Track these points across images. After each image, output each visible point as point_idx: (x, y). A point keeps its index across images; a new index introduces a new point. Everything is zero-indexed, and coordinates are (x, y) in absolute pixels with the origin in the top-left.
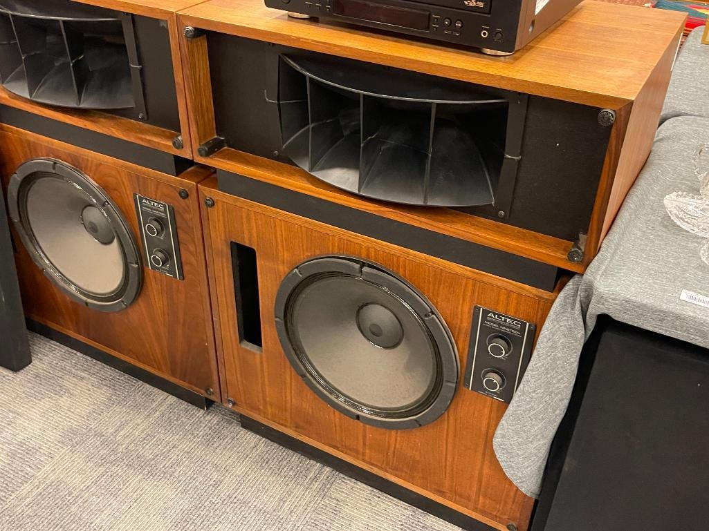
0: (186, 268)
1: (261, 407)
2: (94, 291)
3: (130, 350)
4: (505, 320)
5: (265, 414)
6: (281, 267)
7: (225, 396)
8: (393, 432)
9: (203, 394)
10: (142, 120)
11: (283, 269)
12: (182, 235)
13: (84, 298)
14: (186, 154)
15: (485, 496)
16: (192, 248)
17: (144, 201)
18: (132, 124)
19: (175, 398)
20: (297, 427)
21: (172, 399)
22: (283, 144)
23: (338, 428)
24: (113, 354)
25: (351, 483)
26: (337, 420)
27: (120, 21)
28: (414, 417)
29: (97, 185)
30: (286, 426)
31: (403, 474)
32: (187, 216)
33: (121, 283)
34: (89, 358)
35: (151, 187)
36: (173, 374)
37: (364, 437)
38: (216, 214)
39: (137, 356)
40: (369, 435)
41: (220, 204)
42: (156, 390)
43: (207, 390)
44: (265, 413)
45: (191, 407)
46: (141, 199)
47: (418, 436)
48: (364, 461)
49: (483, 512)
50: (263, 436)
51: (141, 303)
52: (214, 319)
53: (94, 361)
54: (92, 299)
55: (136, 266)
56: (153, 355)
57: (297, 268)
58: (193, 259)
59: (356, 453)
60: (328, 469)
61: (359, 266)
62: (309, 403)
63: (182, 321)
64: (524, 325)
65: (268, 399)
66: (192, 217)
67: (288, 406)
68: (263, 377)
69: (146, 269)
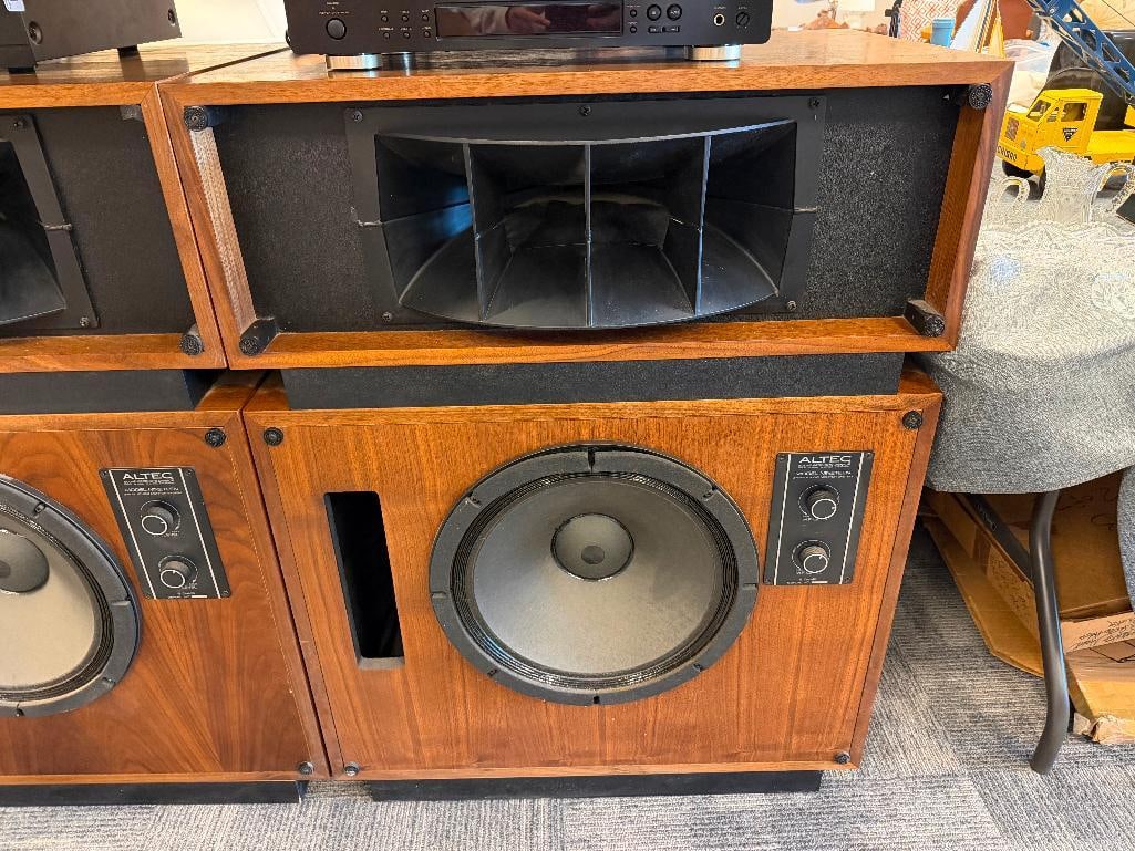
0: (232, 574)
1: (411, 755)
2: (33, 683)
3: (127, 761)
4: (827, 461)
5: (420, 764)
6: (432, 507)
7: (337, 763)
8: (651, 700)
9: (294, 776)
10: (89, 329)
11: (435, 509)
12: (216, 516)
13: (14, 704)
14: (212, 360)
15: (800, 733)
16: (241, 532)
17: (127, 476)
18: (68, 342)
19: (237, 807)
20: (481, 759)
21: (231, 811)
22: (399, 296)
23: (554, 732)
24: (89, 782)
25: (586, 805)
26: (553, 718)
27: (9, 143)
28: (690, 661)
29: (10, 478)
30: (459, 767)
31: (670, 755)
32: (225, 477)
33: (93, 648)
34: (36, 809)
35: (140, 448)
36: (227, 766)
37: (602, 727)
38: (288, 456)
39: (143, 765)
40: (610, 720)
41: (295, 434)
42: (195, 808)
43: (301, 767)
44: (418, 762)
45: (273, 809)
46: (119, 476)
47: (693, 690)
48: (604, 763)
49: (799, 756)
50: (418, 800)
51: (143, 670)
52: (302, 642)
53: (49, 809)
54: (30, 699)
55: (127, 603)
56: (179, 751)
57: (470, 495)
58: (245, 552)
59: (588, 757)
60: (543, 802)
61: (586, 455)
62: (500, 715)
63: (234, 670)
64: (855, 458)
65: (422, 737)
66: (237, 474)
67: (462, 733)
68: (409, 703)
69: (145, 603)
